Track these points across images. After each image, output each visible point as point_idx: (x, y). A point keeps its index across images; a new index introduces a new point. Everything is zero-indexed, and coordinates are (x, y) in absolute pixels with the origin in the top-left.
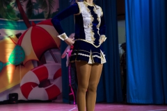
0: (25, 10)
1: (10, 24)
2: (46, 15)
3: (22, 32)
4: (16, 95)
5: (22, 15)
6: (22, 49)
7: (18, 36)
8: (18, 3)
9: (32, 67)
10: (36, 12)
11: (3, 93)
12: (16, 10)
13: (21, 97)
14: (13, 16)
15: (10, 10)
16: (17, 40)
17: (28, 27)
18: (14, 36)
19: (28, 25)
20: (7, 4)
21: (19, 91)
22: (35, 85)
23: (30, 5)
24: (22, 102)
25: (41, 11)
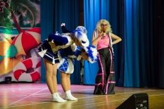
0: (18, 21)
1: (7, 31)
2: (32, 25)
3: (16, 36)
4: (10, 78)
5: (15, 24)
6: (15, 47)
7: (12, 38)
8: (13, 17)
9: (22, 59)
10: (25, 23)
11: (1, 77)
12: (12, 21)
13: (14, 79)
14: (10, 25)
15: (8, 21)
16: (12, 41)
17: (20, 33)
18: (10, 39)
19: (20, 31)
20: (6, 17)
21: (12, 76)
22: (23, 71)
23: (21, 18)
24: (14, 82)
25: (28, 22)
